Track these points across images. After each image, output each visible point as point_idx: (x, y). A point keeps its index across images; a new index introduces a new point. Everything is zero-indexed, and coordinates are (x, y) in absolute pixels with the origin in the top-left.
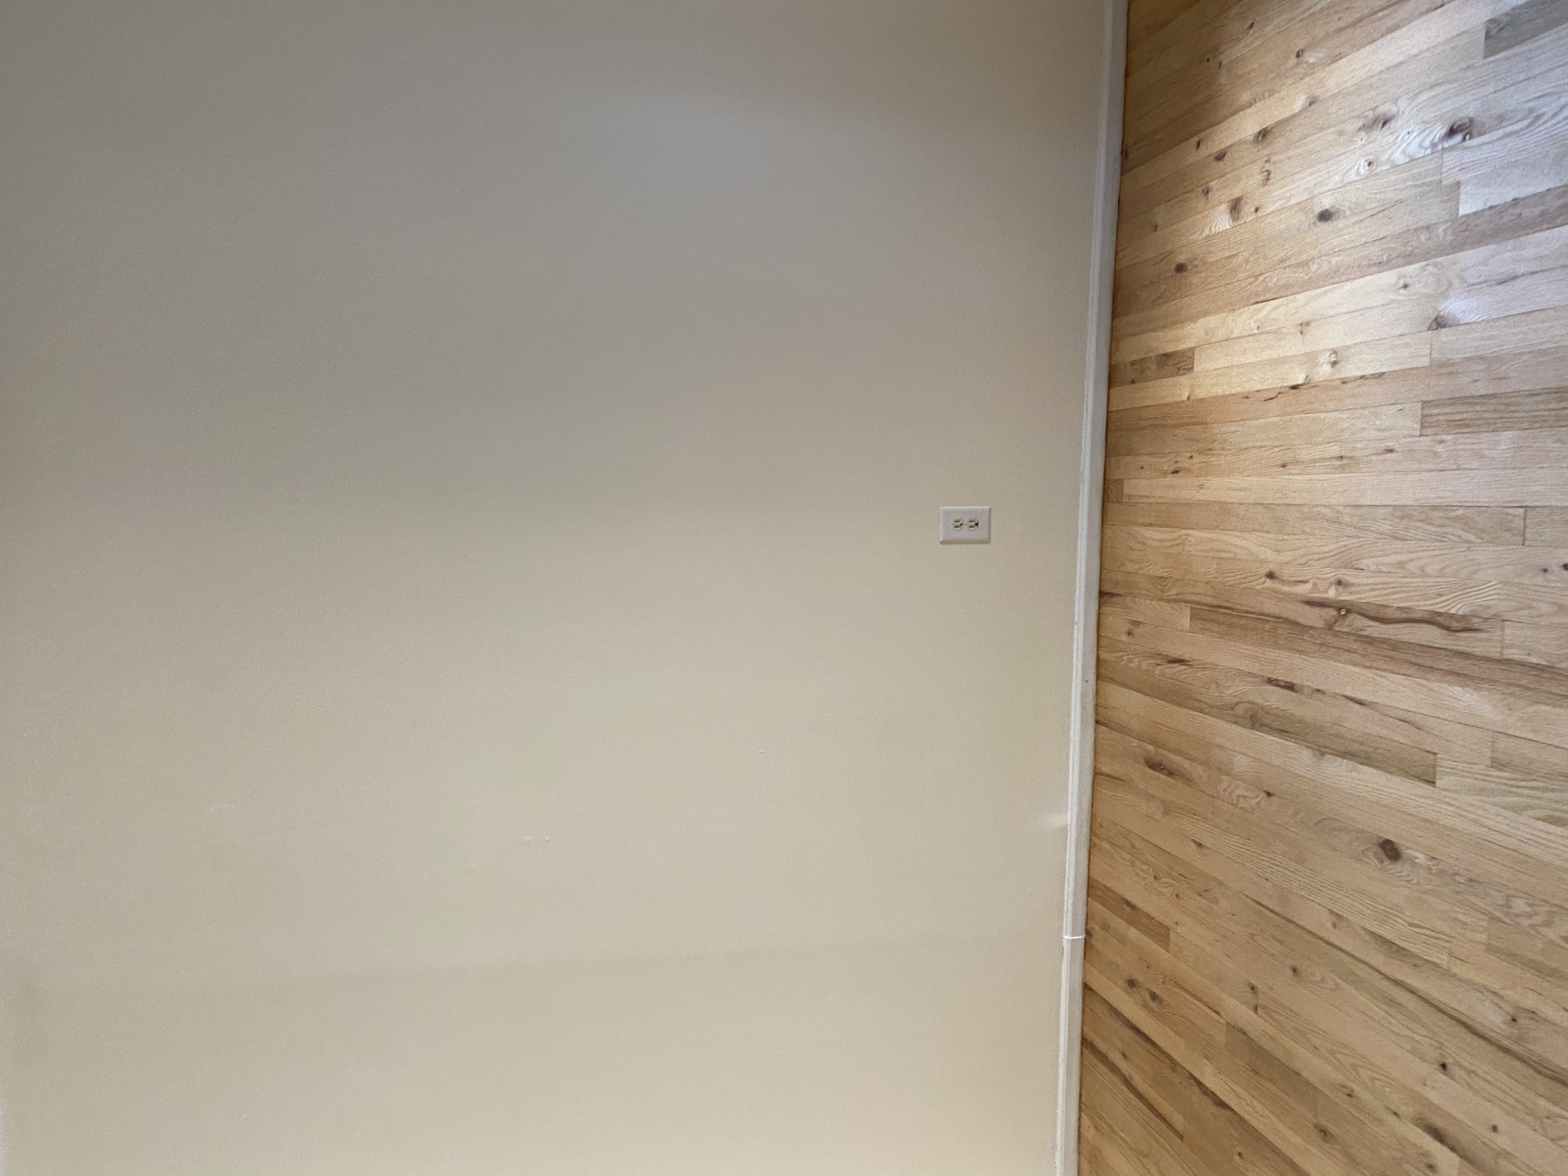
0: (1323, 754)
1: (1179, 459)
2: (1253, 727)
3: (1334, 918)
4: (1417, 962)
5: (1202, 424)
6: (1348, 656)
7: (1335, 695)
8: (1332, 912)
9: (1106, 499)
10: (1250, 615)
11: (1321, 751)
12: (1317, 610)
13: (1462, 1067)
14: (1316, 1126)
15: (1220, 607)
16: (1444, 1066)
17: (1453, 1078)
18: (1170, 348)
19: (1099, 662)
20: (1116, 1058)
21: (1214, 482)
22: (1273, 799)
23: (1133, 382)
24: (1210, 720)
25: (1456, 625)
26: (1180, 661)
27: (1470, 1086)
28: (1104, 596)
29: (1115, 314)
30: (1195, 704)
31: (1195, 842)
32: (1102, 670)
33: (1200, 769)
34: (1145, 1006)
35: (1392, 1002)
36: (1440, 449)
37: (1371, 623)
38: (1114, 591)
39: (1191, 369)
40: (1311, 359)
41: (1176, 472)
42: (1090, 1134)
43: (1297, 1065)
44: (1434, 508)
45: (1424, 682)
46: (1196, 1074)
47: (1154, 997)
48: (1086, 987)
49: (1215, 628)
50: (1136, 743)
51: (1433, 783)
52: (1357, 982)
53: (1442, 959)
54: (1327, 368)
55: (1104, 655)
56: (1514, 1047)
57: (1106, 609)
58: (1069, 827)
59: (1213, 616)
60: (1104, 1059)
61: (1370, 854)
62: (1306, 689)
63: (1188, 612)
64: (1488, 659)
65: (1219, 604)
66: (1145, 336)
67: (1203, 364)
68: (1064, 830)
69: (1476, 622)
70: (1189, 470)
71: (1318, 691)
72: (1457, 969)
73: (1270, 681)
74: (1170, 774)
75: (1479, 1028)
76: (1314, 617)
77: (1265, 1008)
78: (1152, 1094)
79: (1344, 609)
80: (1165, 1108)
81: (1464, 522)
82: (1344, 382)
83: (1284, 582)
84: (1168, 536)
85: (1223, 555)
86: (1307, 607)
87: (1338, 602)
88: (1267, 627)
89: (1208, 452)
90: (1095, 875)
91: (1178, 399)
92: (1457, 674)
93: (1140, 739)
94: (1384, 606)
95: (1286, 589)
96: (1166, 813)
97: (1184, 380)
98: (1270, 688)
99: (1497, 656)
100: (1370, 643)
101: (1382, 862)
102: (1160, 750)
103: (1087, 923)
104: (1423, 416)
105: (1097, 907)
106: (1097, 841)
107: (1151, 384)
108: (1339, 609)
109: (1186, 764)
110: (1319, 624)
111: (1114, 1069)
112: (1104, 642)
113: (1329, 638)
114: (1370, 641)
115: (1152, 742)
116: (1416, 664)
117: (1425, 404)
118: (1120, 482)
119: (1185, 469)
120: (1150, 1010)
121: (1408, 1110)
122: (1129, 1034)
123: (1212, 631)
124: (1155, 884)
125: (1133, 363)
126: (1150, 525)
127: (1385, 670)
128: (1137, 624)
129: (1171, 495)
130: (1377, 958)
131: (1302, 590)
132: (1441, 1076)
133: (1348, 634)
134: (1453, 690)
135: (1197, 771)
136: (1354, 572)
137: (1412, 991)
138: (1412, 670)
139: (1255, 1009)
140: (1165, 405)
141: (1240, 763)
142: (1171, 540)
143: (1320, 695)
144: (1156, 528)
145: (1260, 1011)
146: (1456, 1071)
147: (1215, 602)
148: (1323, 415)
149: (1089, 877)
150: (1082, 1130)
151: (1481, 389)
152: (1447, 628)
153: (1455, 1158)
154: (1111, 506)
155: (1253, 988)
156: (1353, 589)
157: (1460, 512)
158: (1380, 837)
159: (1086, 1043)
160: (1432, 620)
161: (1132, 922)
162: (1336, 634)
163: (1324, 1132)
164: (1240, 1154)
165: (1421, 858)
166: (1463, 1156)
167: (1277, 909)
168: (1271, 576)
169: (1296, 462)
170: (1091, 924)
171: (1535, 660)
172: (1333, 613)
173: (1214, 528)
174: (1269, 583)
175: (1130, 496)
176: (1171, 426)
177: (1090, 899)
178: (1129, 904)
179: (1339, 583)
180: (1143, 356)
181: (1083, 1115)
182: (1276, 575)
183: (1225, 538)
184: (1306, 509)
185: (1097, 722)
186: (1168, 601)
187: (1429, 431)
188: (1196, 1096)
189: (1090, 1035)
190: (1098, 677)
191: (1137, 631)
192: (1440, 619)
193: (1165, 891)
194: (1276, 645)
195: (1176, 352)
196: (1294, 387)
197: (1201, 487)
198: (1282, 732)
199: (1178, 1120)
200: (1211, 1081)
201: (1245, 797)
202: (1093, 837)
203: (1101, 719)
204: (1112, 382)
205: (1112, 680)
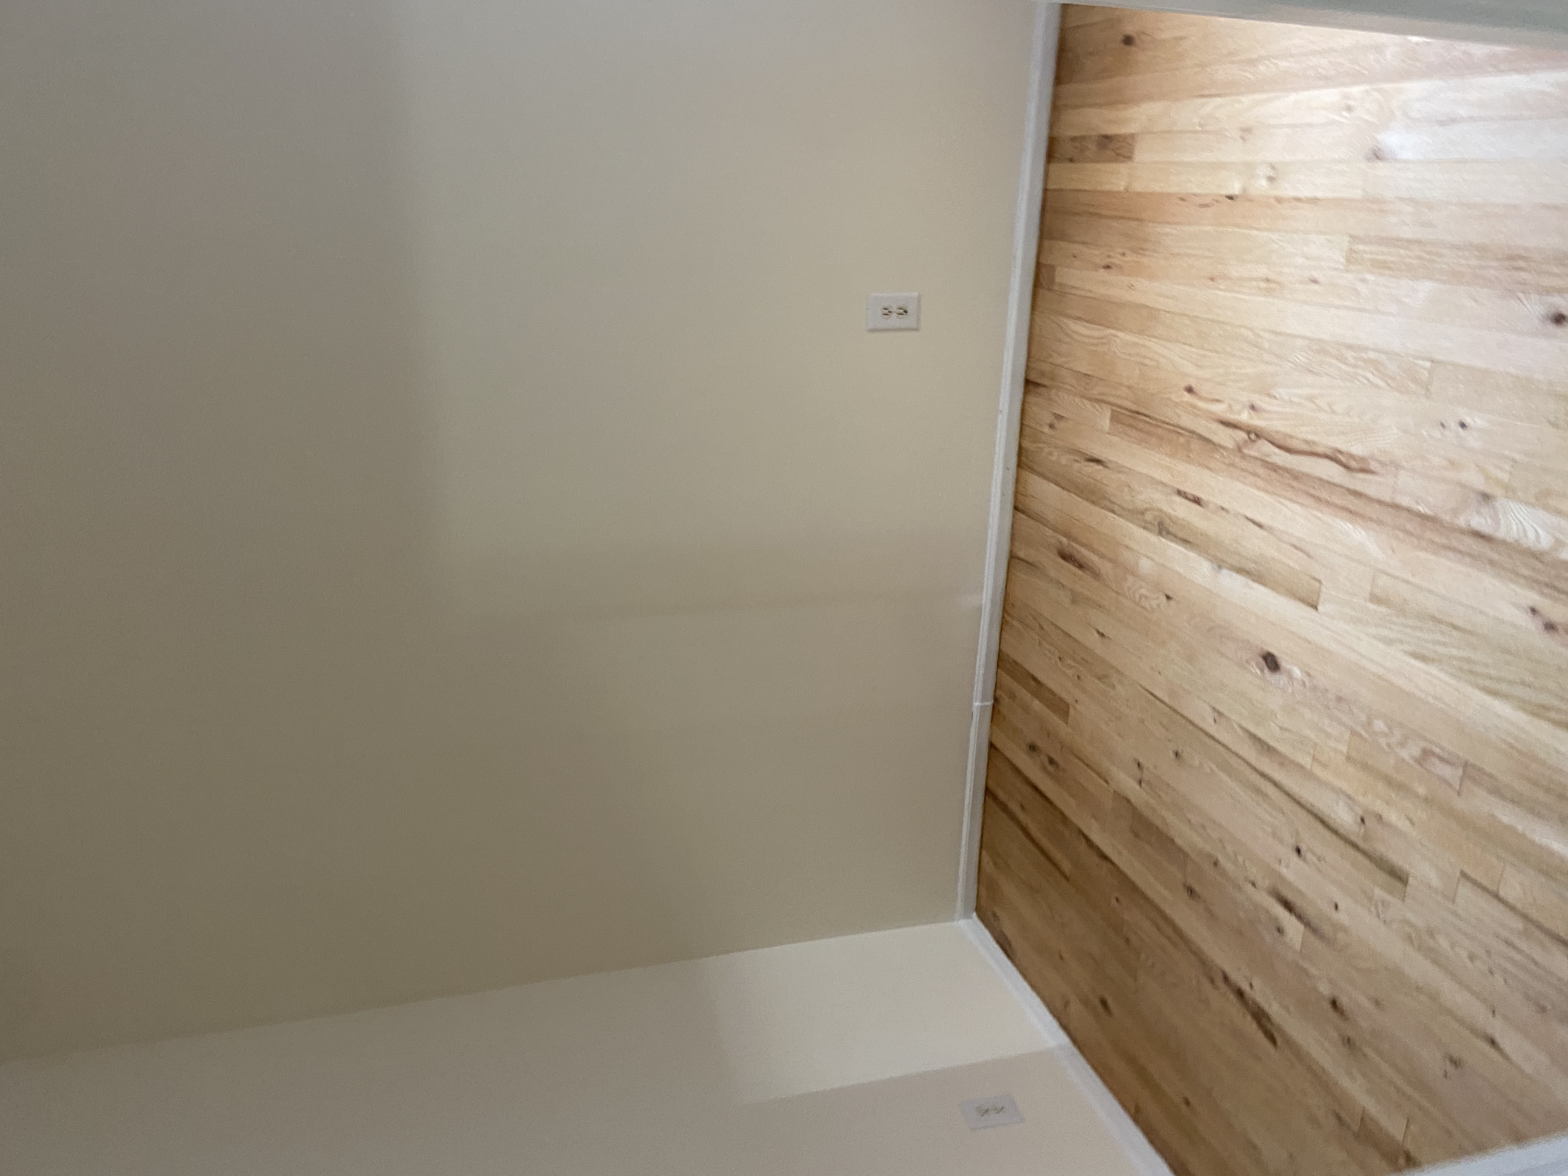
0: (1220, 567)
1: (1112, 254)
2: (1160, 533)
3: (1216, 714)
4: (1284, 761)
5: (1137, 219)
6: (1252, 479)
7: (1236, 515)
8: (1214, 709)
9: (1037, 284)
10: (1166, 426)
11: (1220, 564)
12: (1229, 431)
13: (1314, 854)
14: (1184, 885)
15: (1138, 413)
16: (1298, 851)
17: (1305, 860)
18: (1111, 130)
19: (1021, 451)
20: (1014, 807)
21: (1142, 284)
22: (1172, 603)
23: (1071, 160)
24: (1121, 521)
25: (1353, 464)
26: (1098, 461)
27: (1320, 871)
28: (1030, 385)
29: (1059, 79)
30: (1108, 503)
31: (1098, 632)
32: (1024, 459)
33: (1109, 565)
34: (1044, 769)
35: (1258, 791)
36: (1361, 287)
37: (1277, 450)
38: (1039, 381)
39: (1129, 158)
40: (1249, 169)
41: (1108, 267)
42: (989, 866)
43: (1172, 833)
44: (1350, 347)
45: (1320, 515)
46: (1086, 832)
47: (1052, 761)
48: (992, 746)
49: (1134, 433)
50: (1050, 533)
51: (1315, 607)
52: (1228, 770)
53: (1306, 761)
54: (1264, 183)
55: (1026, 444)
56: (1361, 844)
57: (1031, 399)
58: (983, 608)
59: (1131, 421)
60: (1004, 808)
61: (1253, 663)
62: (1211, 506)
63: (1108, 414)
64: (1380, 502)
65: (1137, 409)
66: (1087, 110)
67: (1143, 154)
68: (979, 609)
69: (1373, 465)
70: (1120, 268)
71: (1222, 508)
72: (1318, 771)
73: (1179, 493)
74: (1081, 566)
75: (1331, 822)
76: (1225, 437)
77: (1149, 783)
78: (1045, 842)
79: (1255, 434)
80: (1057, 855)
81: (1376, 365)
82: (1279, 200)
83: (1200, 398)
84: (1097, 334)
85: (1147, 361)
86: (1222, 427)
87: (1248, 426)
88: (1182, 440)
89: (1141, 251)
90: (1007, 649)
91: (1115, 188)
92: (1351, 512)
93: (1055, 530)
94: (1291, 437)
95: (1201, 404)
96: (1074, 601)
97: (1122, 168)
98: (1178, 499)
99: (1388, 499)
100: (1275, 471)
101: (1262, 671)
102: (1073, 544)
103: (995, 691)
104: (1352, 251)
105: (1007, 679)
106: (1008, 618)
107: (1088, 166)
108: (1249, 433)
109: (1095, 558)
110: (1230, 444)
111: (1012, 817)
112: (1027, 431)
113: (1237, 460)
114: (1274, 468)
115: (1067, 535)
116: (1313, 496)
117: (1354, 238)
118: (1052, 268)
119: (1116, 266)
120: (1049, 773)
121: (1264, 883)
122: (1029, 790)
123: (1130, 436)
124: (1059, 664)
125: (1074, 139)
126: (1079, 319)
127: (1285, 498)
128: (1059, 417)
129: (1102, 290)
130: (1249, 752)
131: (1219, 409)
132: (1294, 857)
133: (1256, 458)
134: (1344, 526)
135: (1105, 567)
136: (1267, 399)
137: (1276, 784)
138: (1310, 501)
139: (1140, 782)
140: (1103, 192)
141: (1145, 566)
142: (1097, 338)
143: (1224, 514)
144: (1085, 324)
145: (1143, 785)
146: (1309, 856)
147: (1134, 407)
148: (1255, 232)
149: (1000, 650)
150: (982, 864)
151: (1406, 232)
152: (1347, 467)
153: (1301, 927)
154: (1041, 292)
155: (1139, 765)
156: (1266, 415)
157: (1372, 355)
158: (1262, 649)
159: (988, 792)
160: (1333, 457)
161: (1036, 695)
162: (1244, 457)
163: (1191, 891)
164: (1117, 900)
165: (1297, 672)
166: (1307, 924)
167: (1166, 699)
168: (1190, 390)
169: (1226, 277)
170: (999, 692)
171: (1422, 509)
172: (1243, 435)
173: (1141, 332)
174: (1187, 397)
175: (1060, 284)
176: (1106, 217)
177: (999, 670)
178: (1035, 679)
179: (1253, 407)
180: (1083, 133)
181: (984, 853)
182: (1195, 390)
183: (1148, 343)
184: (1229, 328)
185: (1016, 508)
186: (1090, 399)
187: (1352, 267)
188: (1083, 847)
189: (993, 786)
190: (1020, 465)
191: (1061, 425)
192: (1343, 459)
193: (1068, 671)
194: (1189, 459)
195: (1117, 136)
196: (1231, 198)
197: (1131, 286)
198: (1185, 542)
199: (1066, 866)
200: (1096, 837)
201: (1146, 597)
202: (1006, 616)
203: (1020, 506)
204: (1051, 155)
205: (1032, 470)
